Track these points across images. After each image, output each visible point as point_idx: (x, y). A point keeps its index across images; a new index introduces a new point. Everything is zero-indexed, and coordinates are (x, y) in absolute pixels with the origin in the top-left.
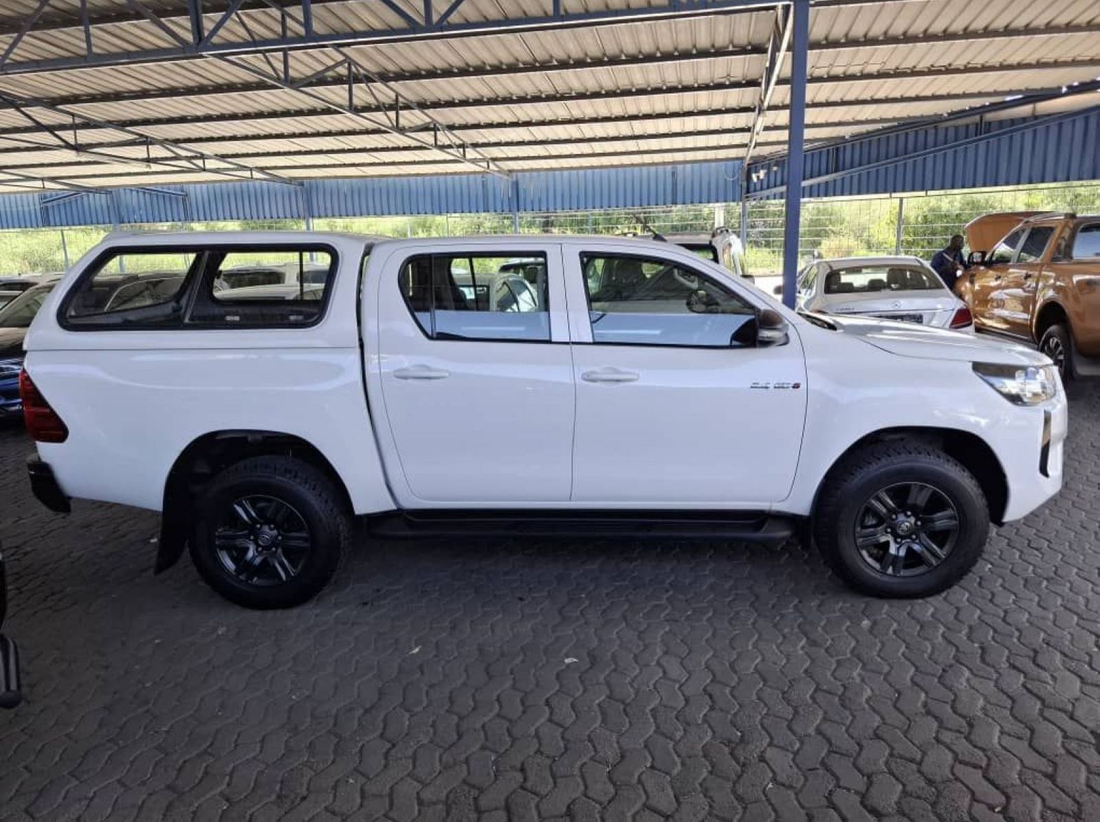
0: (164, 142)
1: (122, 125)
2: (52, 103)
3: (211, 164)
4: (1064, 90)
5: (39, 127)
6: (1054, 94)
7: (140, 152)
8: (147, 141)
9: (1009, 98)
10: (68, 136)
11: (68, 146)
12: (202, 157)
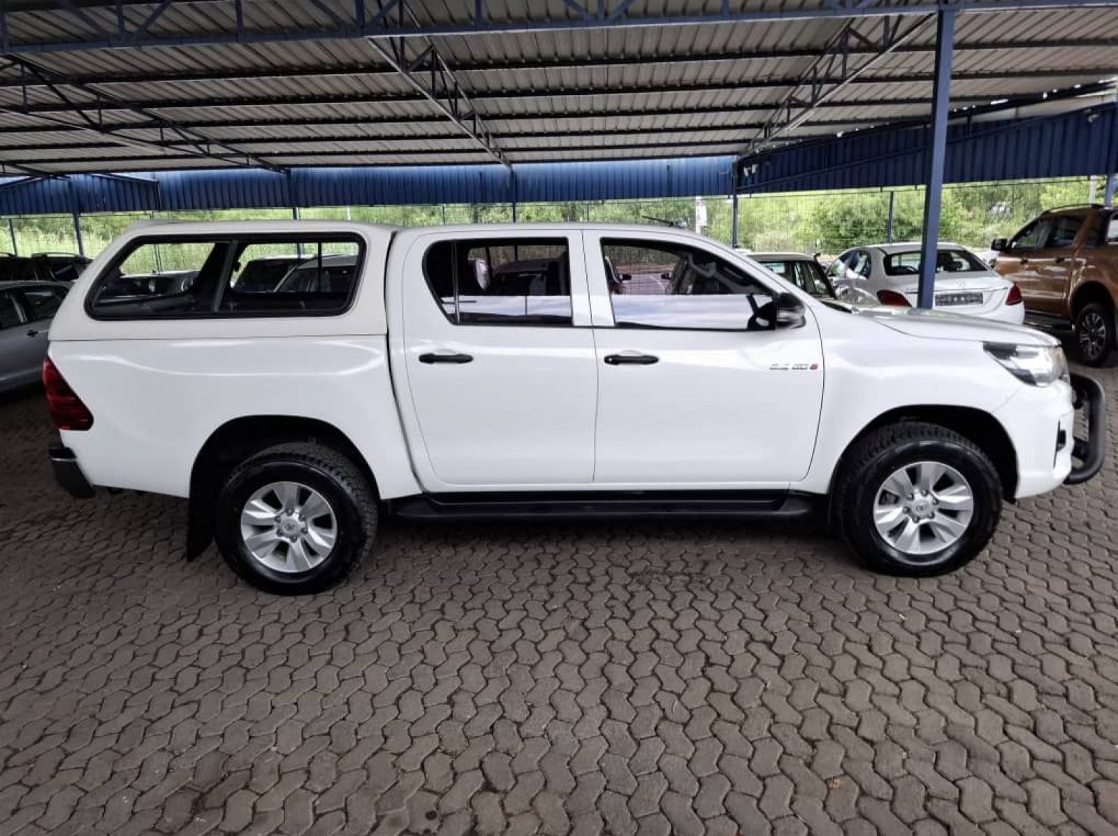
0: (174, 125)
1: (139, 106)
2: (80, 81)
3: (215, 149)
4: (1045, 96)
5: (67, 105)
6: (1034, 99)
7: (153, 134)
8: (159, 123)
9: (994, 103)
10: (92, 114)
11: (94, 126)
12: (206, 141)
